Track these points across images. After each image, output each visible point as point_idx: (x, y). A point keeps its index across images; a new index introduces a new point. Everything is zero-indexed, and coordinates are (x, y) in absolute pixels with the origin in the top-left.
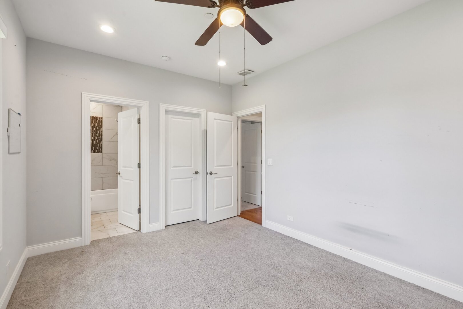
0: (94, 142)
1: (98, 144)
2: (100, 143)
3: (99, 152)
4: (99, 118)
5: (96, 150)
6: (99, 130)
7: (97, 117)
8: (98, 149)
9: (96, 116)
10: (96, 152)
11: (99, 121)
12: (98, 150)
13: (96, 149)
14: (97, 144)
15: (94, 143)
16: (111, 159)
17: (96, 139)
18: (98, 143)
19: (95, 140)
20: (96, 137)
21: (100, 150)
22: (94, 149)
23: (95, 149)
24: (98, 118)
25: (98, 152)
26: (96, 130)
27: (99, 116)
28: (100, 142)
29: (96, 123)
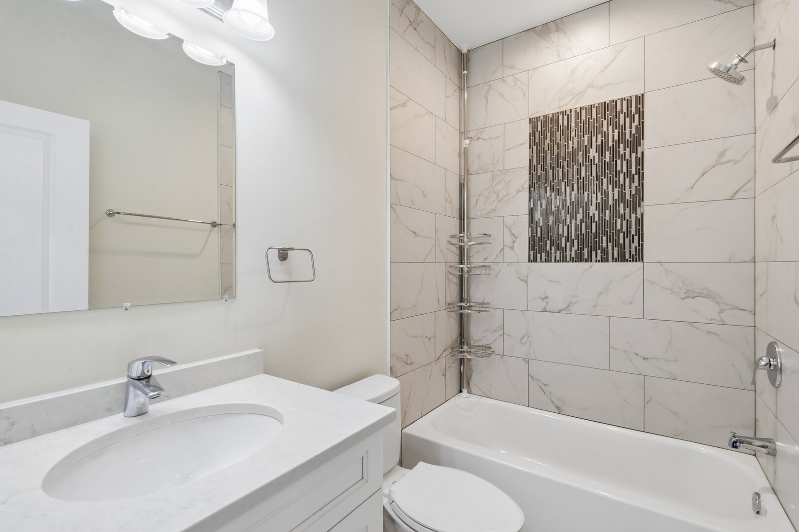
0: (607, 212)
1: (625, 223)
2: (633, 215)
3: (627, 257)
4: (629, 101)
5: (616, 249)
6: (628, 157)
7: (619, 103)
8: (621, 241)
9: (615, 98)
10: (616, 255)
11: (628, 114)
12: (622, 248)
13: (616, 244)
14: (619, 221)
15: (607, 218)
16: (688, 291)
17: (616, 197)
18: (623, 217)
19: (610, 203)
20: (616, 190)
21: (633, 246)
22: (604, 245)
23: (610, 245)
24: (625, 103)
25: (622, 258)
26: (613, 158)
27: (626, 95)
28: (634, 210)
29: (616, 126)
